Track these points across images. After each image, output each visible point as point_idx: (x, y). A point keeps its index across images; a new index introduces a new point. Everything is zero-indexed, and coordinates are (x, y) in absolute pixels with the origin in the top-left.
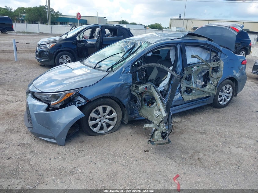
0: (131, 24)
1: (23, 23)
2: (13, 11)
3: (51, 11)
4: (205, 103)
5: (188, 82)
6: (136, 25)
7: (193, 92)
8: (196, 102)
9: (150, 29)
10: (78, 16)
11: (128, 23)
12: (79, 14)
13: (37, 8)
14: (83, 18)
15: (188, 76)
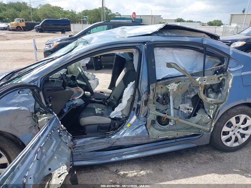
0: (188, 21)
1: (85, 24)
2: (77, 13)
3: (109, 12)
4: (192, 143)
5: (162, 108)
6: (193, 23)
7: (171, 124)
8: (174, 141)
9: (209, 26)
10: (133, 15)
11: (185, 21)
12: (134, 13)
13: (96, 9)
14: (139, 18)
15: (160, 96)
